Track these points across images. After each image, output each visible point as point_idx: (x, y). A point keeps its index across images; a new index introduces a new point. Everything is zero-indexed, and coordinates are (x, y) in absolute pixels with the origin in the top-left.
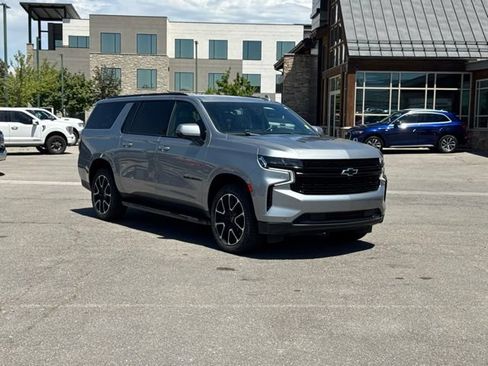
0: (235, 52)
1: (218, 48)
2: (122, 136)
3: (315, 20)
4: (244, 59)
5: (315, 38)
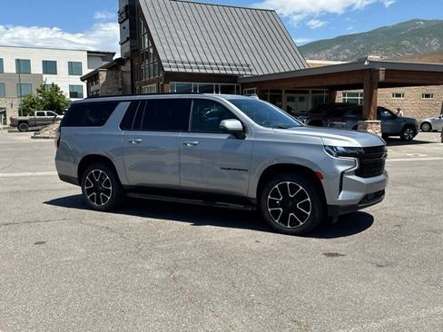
0: (37, 68)
1: (23, 65)
3: (125, 45)
4: (44, 73)
5: (128, 59)
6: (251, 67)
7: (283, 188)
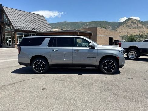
2: (49, 48)
6: (40, 29)
7: (107, 62)
